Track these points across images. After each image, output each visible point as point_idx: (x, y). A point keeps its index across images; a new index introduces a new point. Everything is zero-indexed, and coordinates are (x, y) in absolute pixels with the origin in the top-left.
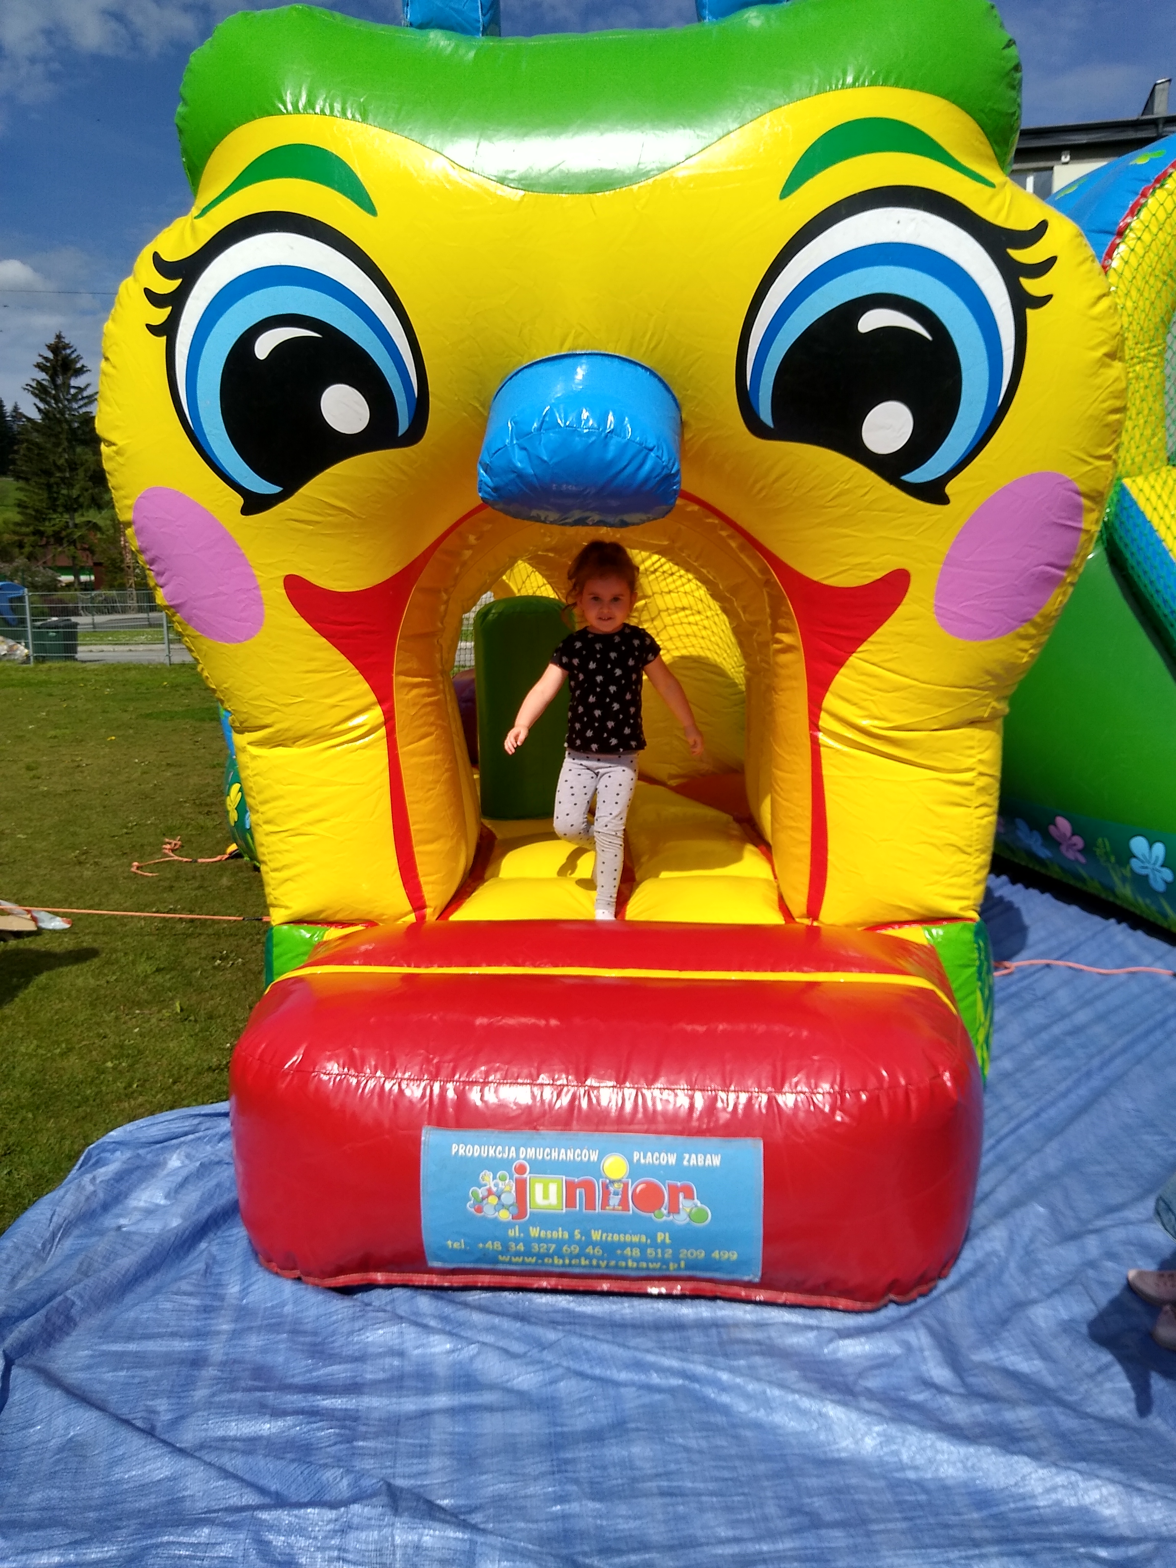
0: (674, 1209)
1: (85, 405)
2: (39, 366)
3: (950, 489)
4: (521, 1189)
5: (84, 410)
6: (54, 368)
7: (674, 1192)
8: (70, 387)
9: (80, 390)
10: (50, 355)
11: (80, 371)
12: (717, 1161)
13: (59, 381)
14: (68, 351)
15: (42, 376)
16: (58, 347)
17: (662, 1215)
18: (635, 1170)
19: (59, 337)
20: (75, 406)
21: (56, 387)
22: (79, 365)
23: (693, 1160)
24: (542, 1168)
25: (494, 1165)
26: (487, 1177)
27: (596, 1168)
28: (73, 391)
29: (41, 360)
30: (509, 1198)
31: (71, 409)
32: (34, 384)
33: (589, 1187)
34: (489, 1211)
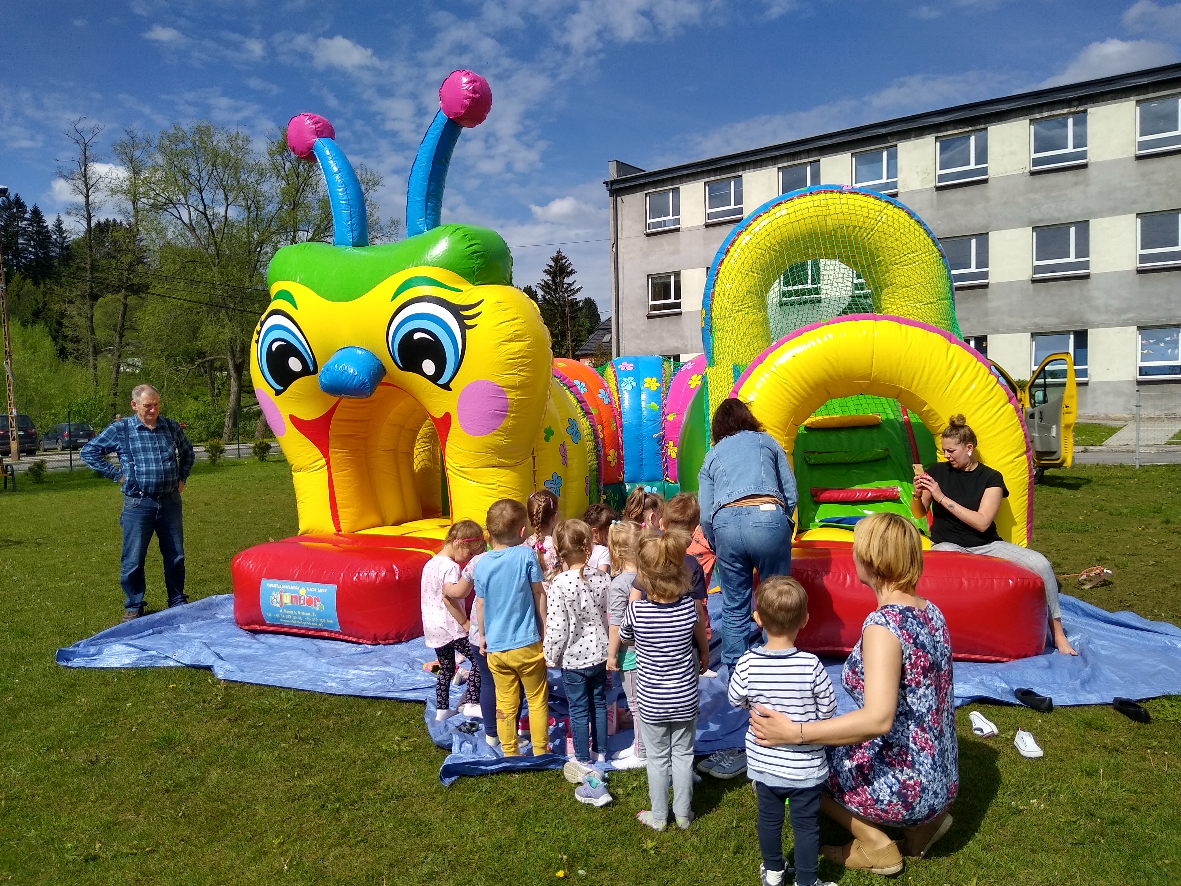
0: (315, 605)
1: (572, 295)
2: (545, 271)
3: (451, 385)
4: (281, 596)
5: (572, 297)
6: (555, 272)
7: (315, 599)
8: (563, 283)
9: (570, 285)
10: (553, 264)
11: (571, 273)
12: (325, 591)
13: (558, 280)
14: (564, 261)
15: (548, 278)
16: (558, 259)
17: (313, 607)
18: (307, 592)
19: (559, 252)
20: (566, 295)
21: (555, 284)
22: (570, 269)
23: (321, 591)
24: (287, 591)
25: (276, 590)
26: (274, 593)
27: (298, 592)
28: (565, 286)
29: (547, 267)
30: (279, 600)
31: (564, 298)
32: (543, 283)
33: (296, 597)
34: (275, 604)
